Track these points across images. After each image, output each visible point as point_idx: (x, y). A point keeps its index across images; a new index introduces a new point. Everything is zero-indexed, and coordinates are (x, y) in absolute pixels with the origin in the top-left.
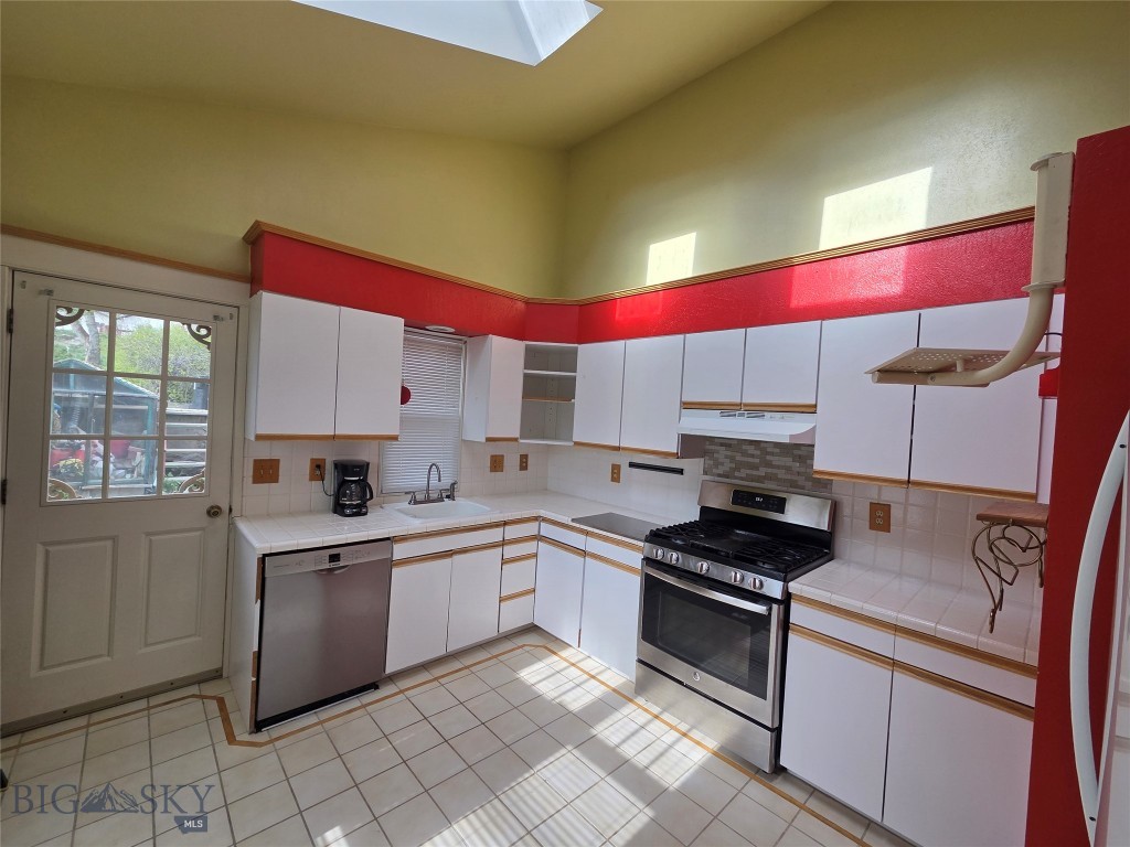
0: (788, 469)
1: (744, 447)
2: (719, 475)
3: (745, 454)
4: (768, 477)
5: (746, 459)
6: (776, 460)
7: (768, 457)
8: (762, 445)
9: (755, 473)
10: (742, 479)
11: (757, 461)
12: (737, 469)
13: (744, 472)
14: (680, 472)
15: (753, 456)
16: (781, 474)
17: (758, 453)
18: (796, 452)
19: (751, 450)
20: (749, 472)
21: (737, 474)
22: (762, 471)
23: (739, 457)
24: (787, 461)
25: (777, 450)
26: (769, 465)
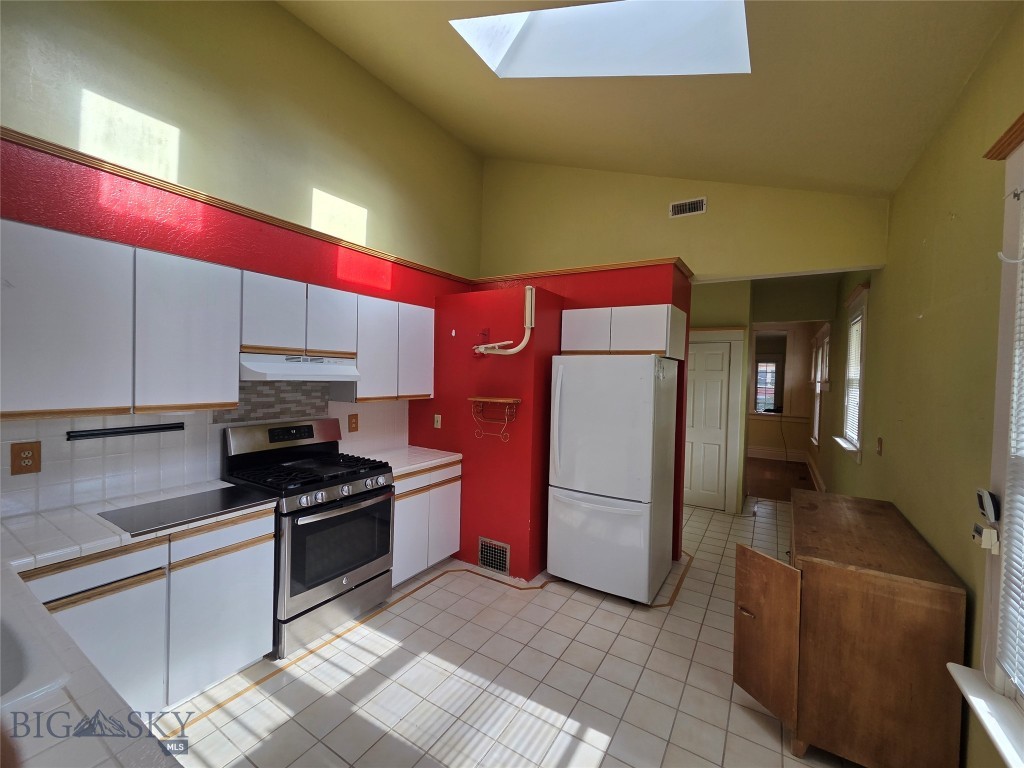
0: (298, 402)
1: (259, 388)
2: (233, 420)
3: (260, 394)
4: (283, 412)
5: (260, 400)
6: (289, 396)
7: (282, 395)
8: (277, 384)
9: (271, 410)
10: (257, 419)
11: (272, 399)
12: (254, 410)
13: (260, 412)
14: (180, 426)
15: (267, 396)
16: (294, 407)
17: (273, 392)
18: (304, 388)
19: (266, 390)
20: (266, 411)
21: (252, 415)
22: (277, 409)
23: (254, 399)
24: (299, 396)
25: (290, 388)
26: (284, 401)
